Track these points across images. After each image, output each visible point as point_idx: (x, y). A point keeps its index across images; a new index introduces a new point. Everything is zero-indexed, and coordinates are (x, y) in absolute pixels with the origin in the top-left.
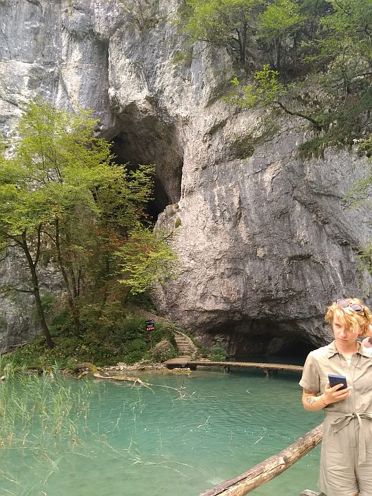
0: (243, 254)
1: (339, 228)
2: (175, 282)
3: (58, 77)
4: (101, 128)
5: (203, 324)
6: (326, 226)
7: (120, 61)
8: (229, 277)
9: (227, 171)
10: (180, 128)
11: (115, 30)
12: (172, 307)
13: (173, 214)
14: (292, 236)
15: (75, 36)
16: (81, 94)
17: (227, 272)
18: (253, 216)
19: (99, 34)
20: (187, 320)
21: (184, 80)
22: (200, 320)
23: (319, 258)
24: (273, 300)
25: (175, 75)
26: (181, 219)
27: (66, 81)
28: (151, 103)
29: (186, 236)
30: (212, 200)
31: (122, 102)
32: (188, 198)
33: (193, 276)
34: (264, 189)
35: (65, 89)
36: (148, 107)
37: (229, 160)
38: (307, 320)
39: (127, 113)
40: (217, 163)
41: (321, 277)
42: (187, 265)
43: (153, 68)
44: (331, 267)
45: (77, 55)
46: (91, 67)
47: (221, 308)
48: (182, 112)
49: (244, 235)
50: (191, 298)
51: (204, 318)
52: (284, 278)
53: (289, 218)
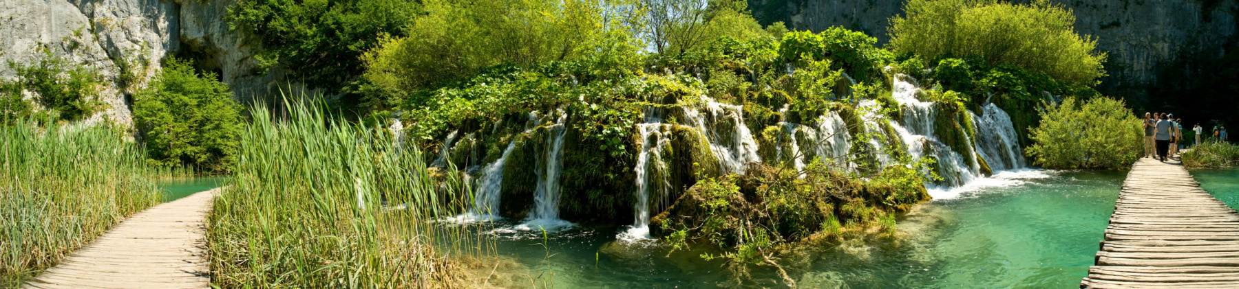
25: (220, 27)
36: (204, 41)
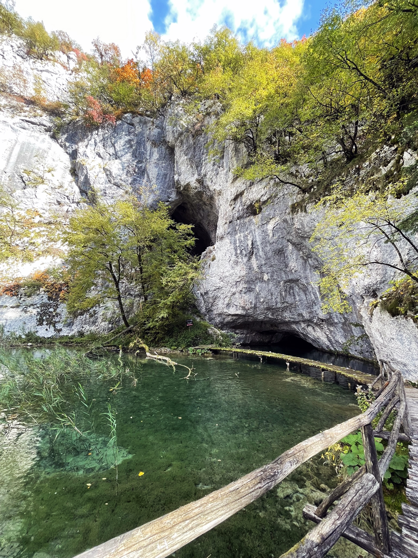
0: (254, 278)
1: (317, 261)
2: (211, 296)
3: (144, 169)
4: (170, 200)
5: (228, 323)
6: (309, 259)
7: (181, 158)
8: (245, 293)
9: (245, 224)
10: (216, 198)
11: (178, 139)
12: (209, 311)
13: (211, 252)
14: (287, 266)
15: (154, 144)
16: (157, 179)
17: (244, 290)
18: (261, 253)
19: (169, 142)
20: (218, 320)
21: (219, 167)
22: (226, 320)
23: (304, 281)
24: (274, 309)
26: (216, 255)
27: (149, 172)
28: (199, 183)
29: (218, 266)
30: (235, 243)
31: (182, 183)
32: (220, 242)
33: (222, 292)
34: (268, 235)
35: (148, 177)
37: (246, 217)
38: (297, 323)
39: (185, 190)
40: (238, 218)
41: (306, 294)
42: (218, 285)
43: (200, 161)
44: (313, 288)
45: (156, 156)
46: (165, 163)
47: (239, 313)
48: (217, 188)
49: (255, 266)
50: (220, 307)
51: (229, 319)
52: (281, 295)
53: (284, 254)
